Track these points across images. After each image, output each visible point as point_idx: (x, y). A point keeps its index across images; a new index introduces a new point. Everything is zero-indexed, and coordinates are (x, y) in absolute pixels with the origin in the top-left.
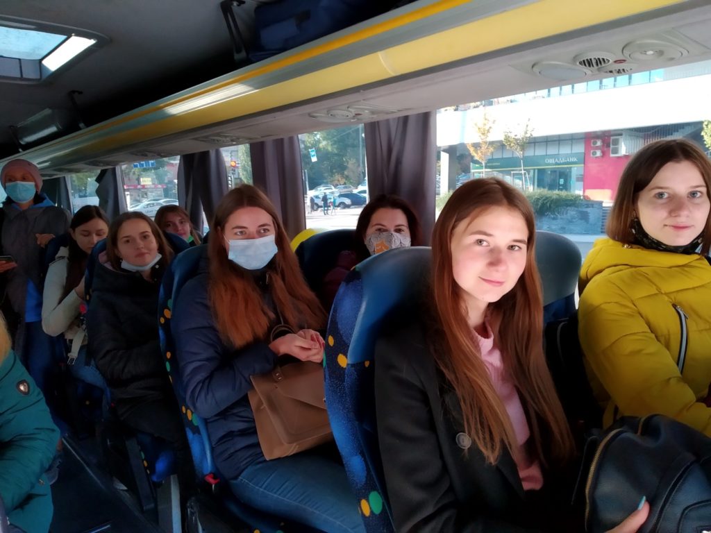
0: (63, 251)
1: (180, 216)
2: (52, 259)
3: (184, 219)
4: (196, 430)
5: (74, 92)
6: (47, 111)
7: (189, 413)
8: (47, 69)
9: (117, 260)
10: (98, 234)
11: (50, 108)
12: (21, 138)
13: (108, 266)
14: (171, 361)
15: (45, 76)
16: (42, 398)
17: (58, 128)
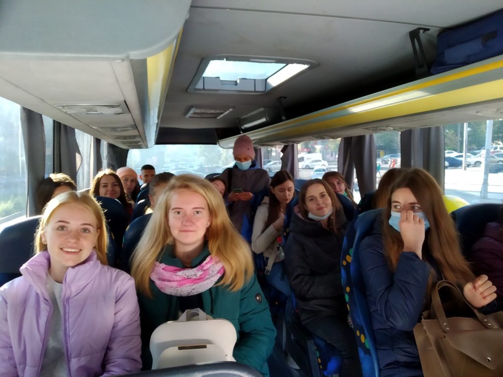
0: (266, 200)
1: (338, 179)
2: (260, 204)
3: (340, 180)
4: (367, 352)
5: (281, 97)
6: (262, 109)
7: (362, 337)
8: (270, 85)
9: (306, 213)
10: (289, 190)
11: (264, 107)
12: (243, 125)
13: (300, 215)
14: (349, 294)
15: (268, 89)
16: (267, 307)
17: (266, 119)
